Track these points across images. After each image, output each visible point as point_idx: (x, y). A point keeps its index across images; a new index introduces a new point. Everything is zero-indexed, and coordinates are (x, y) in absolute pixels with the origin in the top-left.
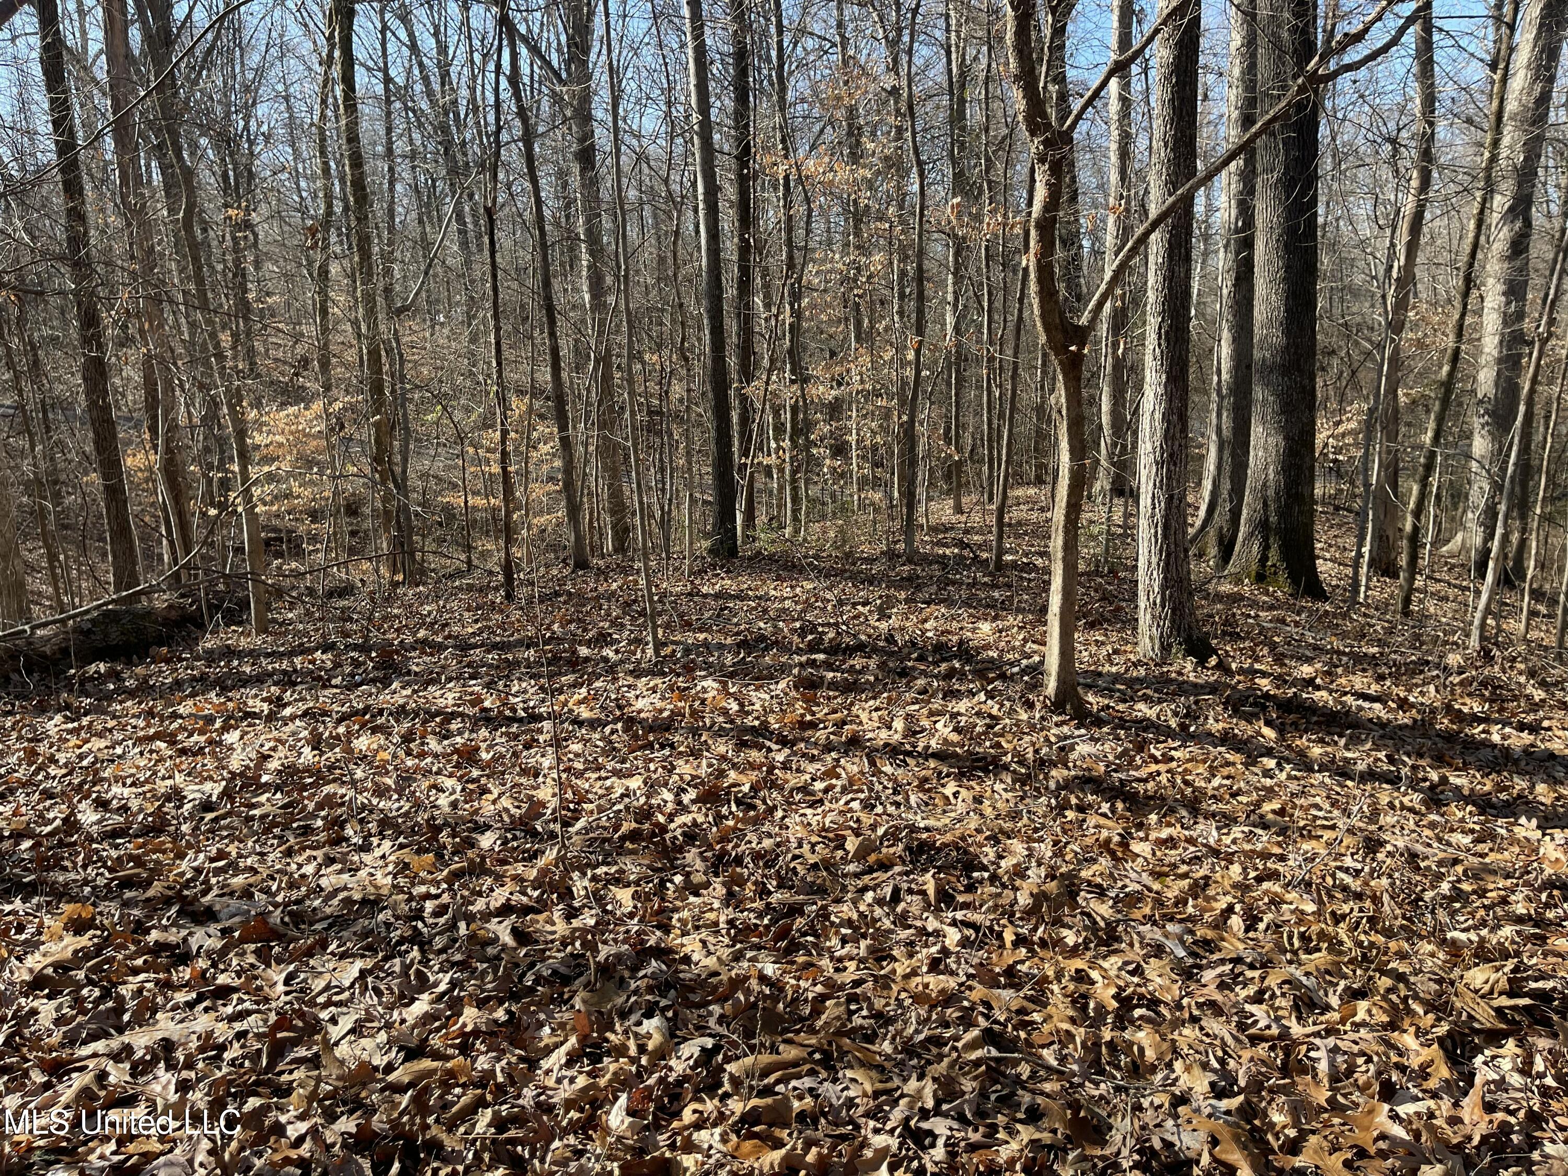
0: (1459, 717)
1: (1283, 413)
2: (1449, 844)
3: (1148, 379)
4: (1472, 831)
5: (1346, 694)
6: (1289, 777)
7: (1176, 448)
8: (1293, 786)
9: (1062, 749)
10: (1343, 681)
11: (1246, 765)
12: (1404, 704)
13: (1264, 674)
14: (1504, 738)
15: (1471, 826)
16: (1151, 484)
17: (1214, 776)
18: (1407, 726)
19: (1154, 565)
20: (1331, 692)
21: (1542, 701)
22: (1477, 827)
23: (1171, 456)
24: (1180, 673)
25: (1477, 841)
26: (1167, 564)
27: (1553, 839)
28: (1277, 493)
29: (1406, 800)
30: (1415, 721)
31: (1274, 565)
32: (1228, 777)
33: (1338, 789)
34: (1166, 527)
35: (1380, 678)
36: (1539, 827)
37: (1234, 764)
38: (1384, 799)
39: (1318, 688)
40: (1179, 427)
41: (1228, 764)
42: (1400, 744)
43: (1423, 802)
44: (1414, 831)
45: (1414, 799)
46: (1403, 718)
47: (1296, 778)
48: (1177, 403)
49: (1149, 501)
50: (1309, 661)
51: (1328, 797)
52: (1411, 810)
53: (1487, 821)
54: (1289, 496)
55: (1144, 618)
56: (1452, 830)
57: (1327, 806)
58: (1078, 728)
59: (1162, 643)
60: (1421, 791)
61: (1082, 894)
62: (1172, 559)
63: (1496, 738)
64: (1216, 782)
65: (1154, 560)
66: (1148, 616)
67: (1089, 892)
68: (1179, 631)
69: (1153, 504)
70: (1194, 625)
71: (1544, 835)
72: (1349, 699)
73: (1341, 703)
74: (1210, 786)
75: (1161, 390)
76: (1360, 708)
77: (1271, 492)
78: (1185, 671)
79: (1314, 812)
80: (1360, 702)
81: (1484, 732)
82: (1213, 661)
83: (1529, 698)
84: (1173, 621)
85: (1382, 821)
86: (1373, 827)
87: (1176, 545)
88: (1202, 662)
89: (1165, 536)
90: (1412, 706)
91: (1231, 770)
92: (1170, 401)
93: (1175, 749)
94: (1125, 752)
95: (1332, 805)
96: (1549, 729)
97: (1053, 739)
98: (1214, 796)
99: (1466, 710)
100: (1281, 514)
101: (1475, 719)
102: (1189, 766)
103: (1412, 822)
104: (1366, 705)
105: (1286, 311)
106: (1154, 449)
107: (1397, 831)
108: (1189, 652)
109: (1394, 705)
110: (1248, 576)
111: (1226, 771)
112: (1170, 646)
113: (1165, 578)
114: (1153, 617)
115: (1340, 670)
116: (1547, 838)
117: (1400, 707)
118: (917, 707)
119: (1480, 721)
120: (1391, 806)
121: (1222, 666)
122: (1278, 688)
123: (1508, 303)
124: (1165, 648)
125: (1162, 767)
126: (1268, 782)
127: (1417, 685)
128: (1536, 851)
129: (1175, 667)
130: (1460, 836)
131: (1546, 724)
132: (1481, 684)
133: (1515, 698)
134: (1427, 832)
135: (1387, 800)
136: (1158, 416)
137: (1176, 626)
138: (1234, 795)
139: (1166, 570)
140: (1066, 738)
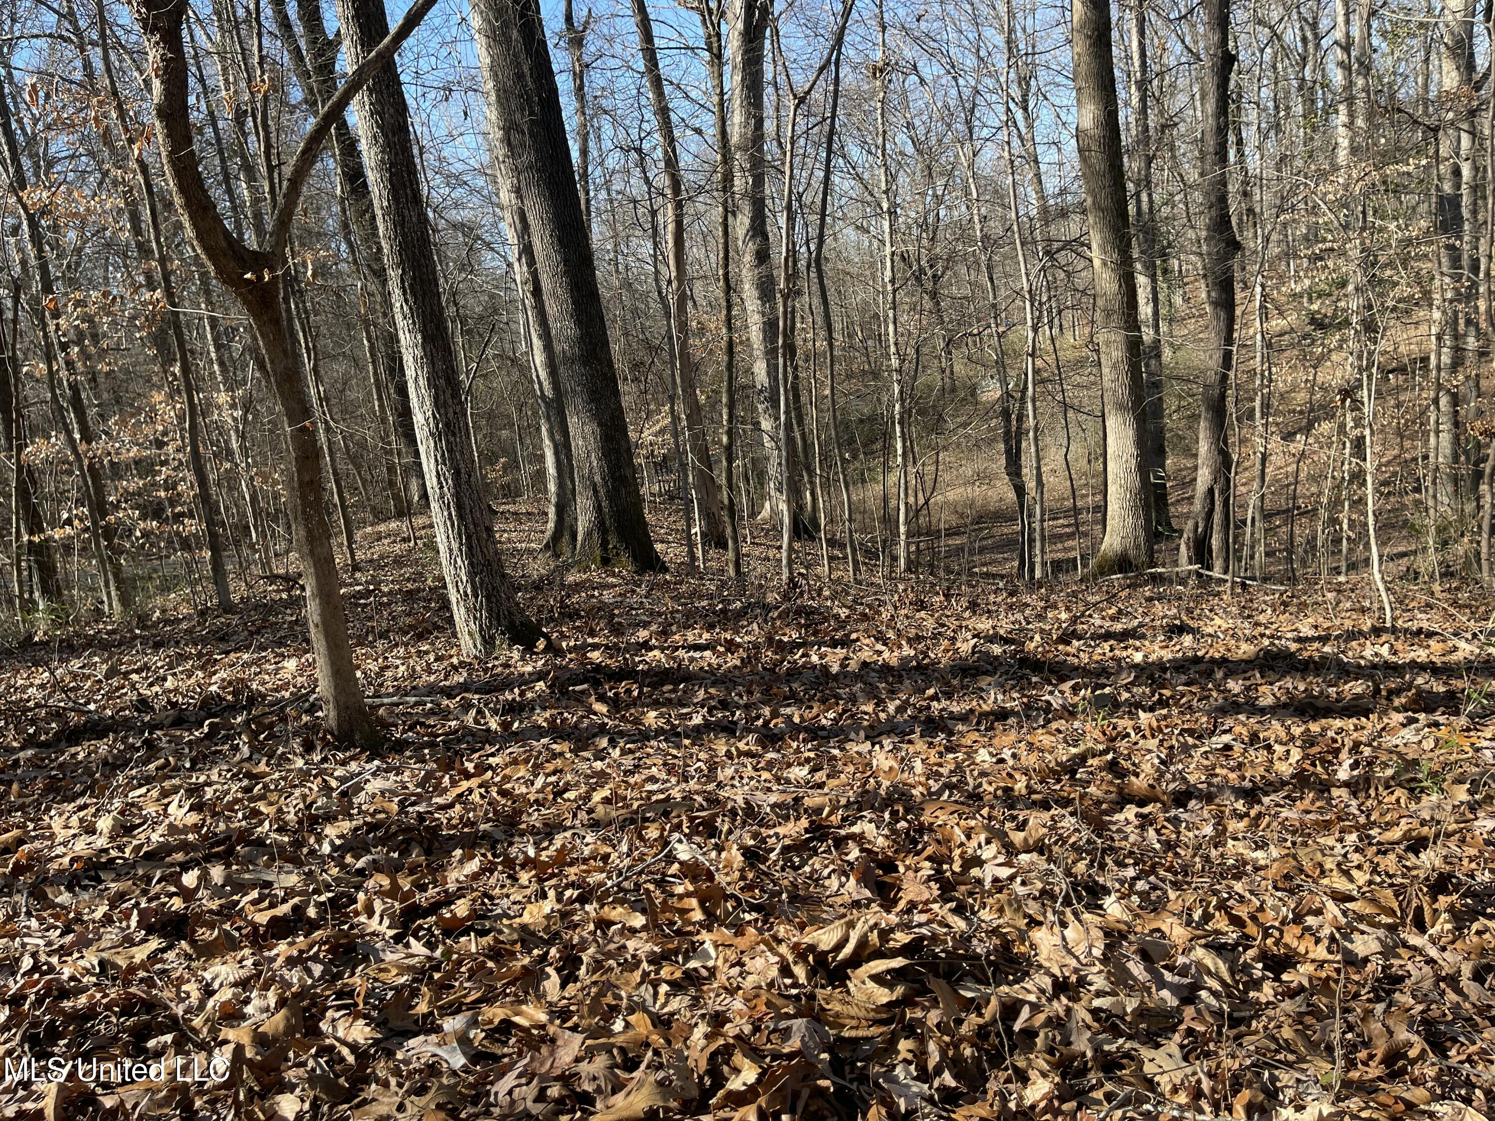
0: (781, 648)
1: (592, 401)
2: (788, 781)
3: (403, 342)
4: (808, 760)
5: (677, 649)
6: (624, 753)
7: (451, 415)
8: (628, 762)
9: (344, 794)
10: (677, 637)
11: (575, 751)
12: (731, 647)
13: (595, 647)
14: (821, 658)
15: (807, 754)
16: (433, 461)
17: (536, 776)
18: (735, 667)
19: (456, 552)
20: (663, 650)
21: (848, 617)
22: (812, 755)
23: (447, 425)
24: (506, 666)
25: (813, 771)
26: (470, 548)
27: (882, 747)
28: (603, 479)
29: (741, 745)
30: (742, 660)
31: (615, 547)
32: (554, 773)
33: (674, 752)
34: (459, 507)
35: (710, 627)
36: (867, 738)
37: (561, 754)
38: (722, 749)
39: (651, 649)
40: (449, 392)
41: (555, 756)
42: (731, 685)
43: (759, 742)
44: (751, 778)
45: (750, 742)
46: (733, 661)
47: (631, 751)
48: (440, 365)
49: (435, 480)
50: (646, 625)
51: (665, 764)
52: (749, 754)
53: (820, 746)
54: (614, 480)
55: (459, 614)
56: (789, 765)
57: (663, 776)
58: (369, 760)
59: (483, 637)
60: (756, 731)
61: (329, 1014)
62: (474, 542)
63: (815, 659)
64: (539, 782)
65: (455, 546)
66: (463, 610)
67: (339, 1008)
68: (499, 621)
69: (440, 483)
70: (514, 609)
71: (873, 745)
72: (681, 653)
73: (674, 659)
74: (533, 790)
75: (419, 352)
76: (692, 660)
77: (597, 478)
78: (512, 662)
79: (649, 787)
80: (691, 653)
81: (803, 656)
82: (541, 644)
83: (837, 617)
84: (490, 610)
85: (721, 776)
86: (711, 787)
87: (475, 525)
88: (529, 649)
89: (461, 517)
90: (739, 645)
91: (559, 762)
92: (432, 363)
93: (493, 755)
94: (429, 775)
95: (669, 773)
96: (858, 640)
97: (334, 784)
98: (536, 801)
99: (786, 639)
100: (610, 497)
101: (794, 646)
102: (507, 771)
103: (750, 767)
104: (697, 655)
105: (573, 303)
106: (427, 420)
107: (736, 783)
108: (514, 641)
109: (722, 649)
110: (594, 562)
111: (550, 767)
112: (492, 638)
113: (471, 564)
114: (468, 610)
115: (674, 628)
116: (877, 747)
117: (728, 650)
118: (143, 790)
119: (799, 646)
120: (729, 755)
121: (552, 649)
122: (611, 658)
123: (763, 305)
124: (488, 642)
125: (474, 782)
126: (598, 765)
127: (743, 627)
128: (869, 764)
129: (503, 660)
130: (797, 769)
131: (854, 636)
132: (796, 613)
133: (826, 620)
134: (765, 775)
135: (725, 749)
136: (422, 382)
137: (495, 615)
138: (559, 793)
139: (470, 555)
140: (353, 776)
